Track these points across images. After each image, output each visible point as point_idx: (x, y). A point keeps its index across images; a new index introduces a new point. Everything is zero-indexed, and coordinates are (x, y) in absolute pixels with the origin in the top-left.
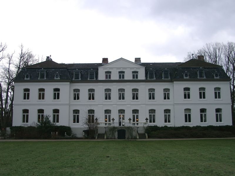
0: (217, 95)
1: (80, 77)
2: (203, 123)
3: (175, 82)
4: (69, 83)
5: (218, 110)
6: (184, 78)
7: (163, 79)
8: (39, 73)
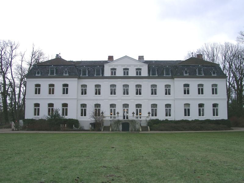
0: (214, 91)
1: (87, 73)
2: (201, 117)
3: (175, 79)
4: (77, 79)
5: (215, 105)
6: (184, 75)
7: (165, 76)
8: (49, 70)
